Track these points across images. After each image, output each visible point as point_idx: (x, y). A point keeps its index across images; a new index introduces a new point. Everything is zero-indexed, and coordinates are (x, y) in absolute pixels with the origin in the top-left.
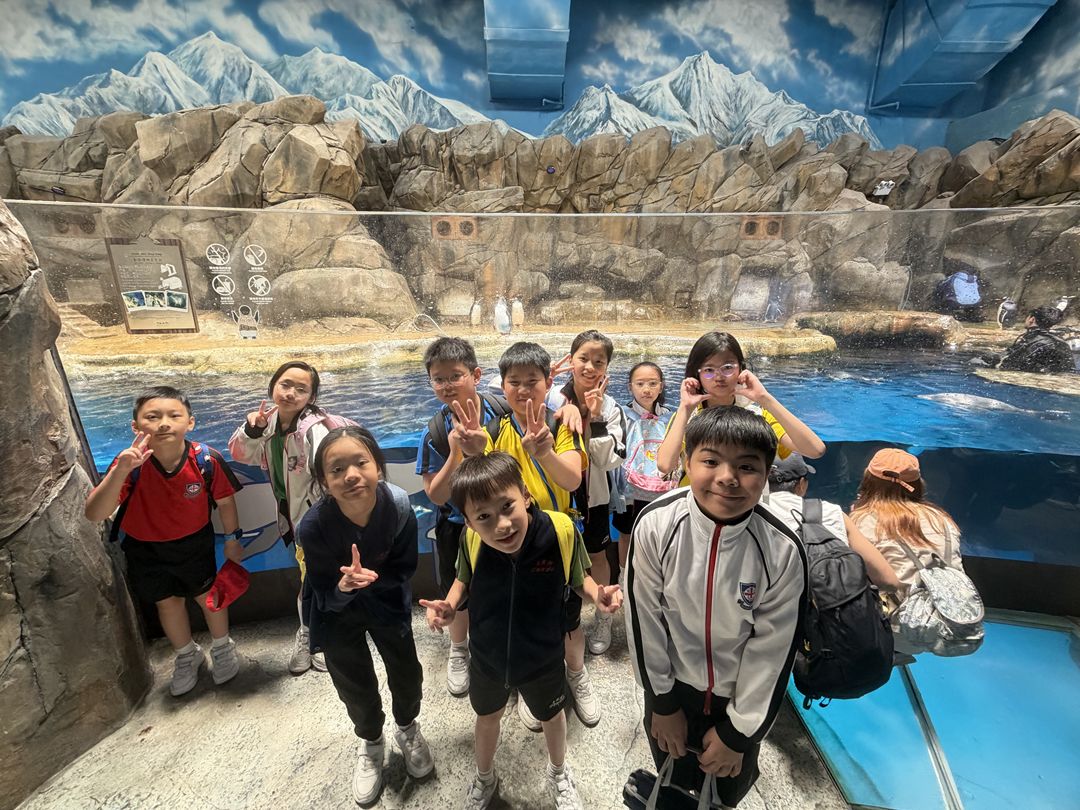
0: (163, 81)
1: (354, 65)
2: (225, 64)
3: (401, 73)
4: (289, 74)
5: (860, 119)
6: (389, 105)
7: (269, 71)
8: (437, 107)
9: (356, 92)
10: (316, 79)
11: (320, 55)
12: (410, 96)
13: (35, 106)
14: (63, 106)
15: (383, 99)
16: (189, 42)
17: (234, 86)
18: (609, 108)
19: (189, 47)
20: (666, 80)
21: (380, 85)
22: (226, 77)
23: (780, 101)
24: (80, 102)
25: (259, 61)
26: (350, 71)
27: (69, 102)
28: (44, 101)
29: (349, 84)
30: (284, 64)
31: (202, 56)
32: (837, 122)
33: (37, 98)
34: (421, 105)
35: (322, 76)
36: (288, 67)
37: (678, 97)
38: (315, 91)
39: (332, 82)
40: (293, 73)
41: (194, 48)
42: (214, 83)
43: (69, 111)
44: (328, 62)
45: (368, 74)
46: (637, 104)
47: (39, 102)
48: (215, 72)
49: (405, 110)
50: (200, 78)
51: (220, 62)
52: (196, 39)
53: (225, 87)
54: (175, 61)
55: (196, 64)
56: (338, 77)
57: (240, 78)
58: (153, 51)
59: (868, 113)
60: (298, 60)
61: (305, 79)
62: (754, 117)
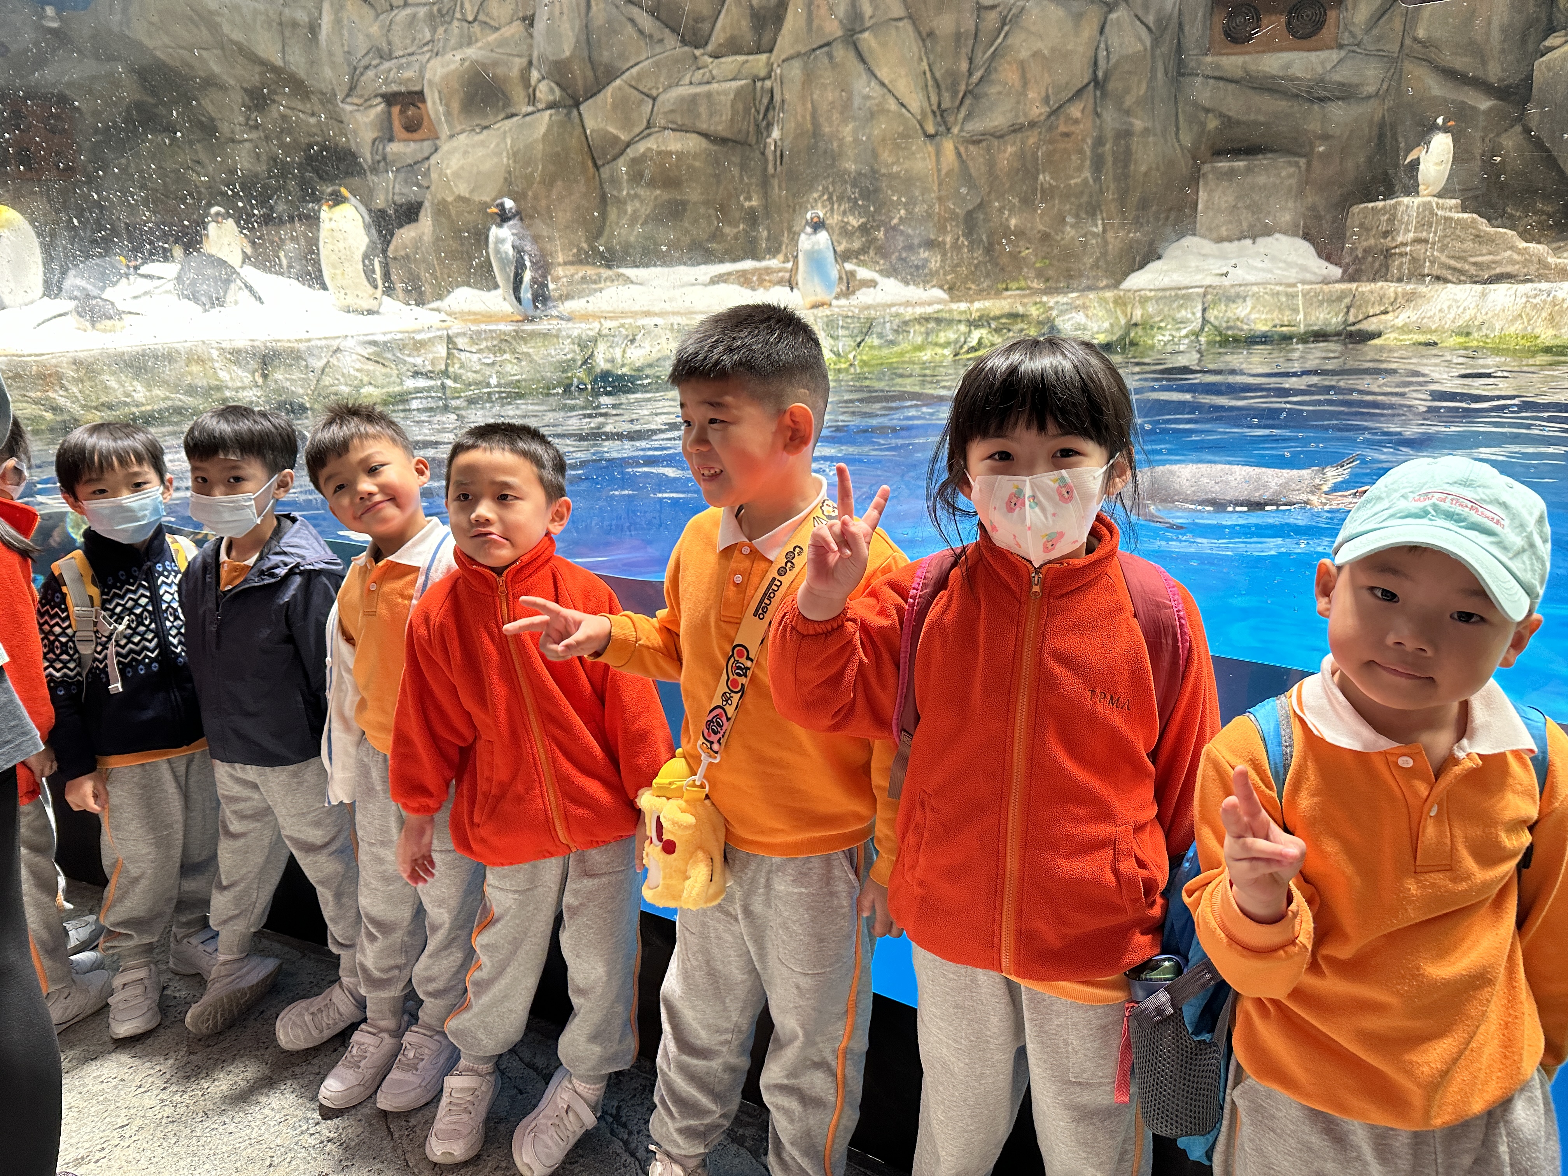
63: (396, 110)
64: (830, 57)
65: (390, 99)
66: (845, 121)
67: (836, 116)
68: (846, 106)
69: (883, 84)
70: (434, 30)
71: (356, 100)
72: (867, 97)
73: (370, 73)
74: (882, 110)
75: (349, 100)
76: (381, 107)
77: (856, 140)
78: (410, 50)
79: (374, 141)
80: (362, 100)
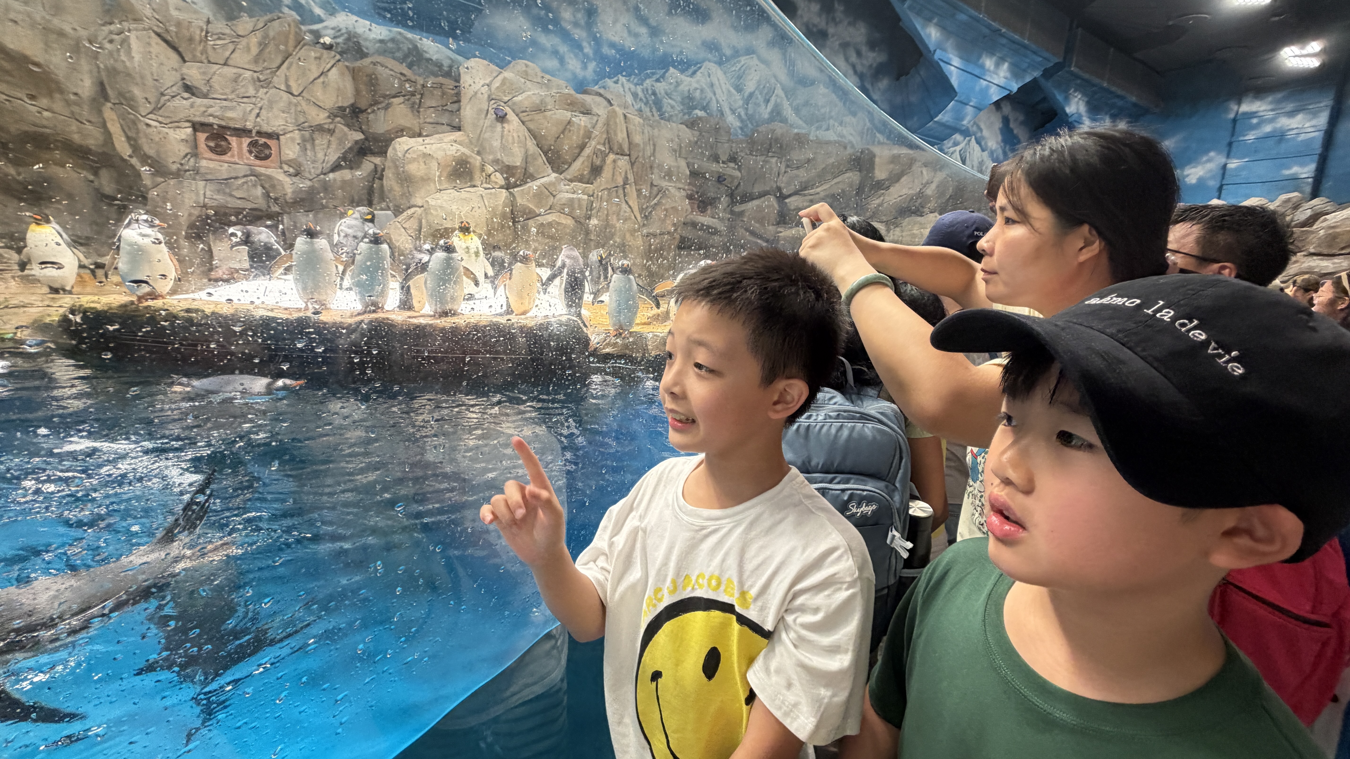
0: (712, 85)
2: (758, 81)
7: (785, 93)
13: (614, 83)
14: (630, 89)
17: (761, 99)
19: (738, 62)
20: (958, 148)
22: (757, 92)
25: (781, 84)
30: (794, 90)
31: (745, 71)
36: (797, 93)
41: (741, 64)
42: (746, 94)
43: (632, 94)
48: (750, 86)
50: (739, 89)
51: (755, 80)
52: (745, 58)
53: (753, 100)
54: (725, 73)
55: (739, 77)
57: (766, 94)
58: (710, 61)
63: (202, 136)
64: (617, 192)
65: (197, 127)
67: (614, 218)
68: (618, 214)
69: (630, 207)
70: (258, 91)
71: (160, 119)
72: (625, 212)
73: (177, 102)
74: (630, 219)
75: (150, 116)
76: (190, 130)
78: (229, 97)
79: (187, 155)
80: (168, 121)
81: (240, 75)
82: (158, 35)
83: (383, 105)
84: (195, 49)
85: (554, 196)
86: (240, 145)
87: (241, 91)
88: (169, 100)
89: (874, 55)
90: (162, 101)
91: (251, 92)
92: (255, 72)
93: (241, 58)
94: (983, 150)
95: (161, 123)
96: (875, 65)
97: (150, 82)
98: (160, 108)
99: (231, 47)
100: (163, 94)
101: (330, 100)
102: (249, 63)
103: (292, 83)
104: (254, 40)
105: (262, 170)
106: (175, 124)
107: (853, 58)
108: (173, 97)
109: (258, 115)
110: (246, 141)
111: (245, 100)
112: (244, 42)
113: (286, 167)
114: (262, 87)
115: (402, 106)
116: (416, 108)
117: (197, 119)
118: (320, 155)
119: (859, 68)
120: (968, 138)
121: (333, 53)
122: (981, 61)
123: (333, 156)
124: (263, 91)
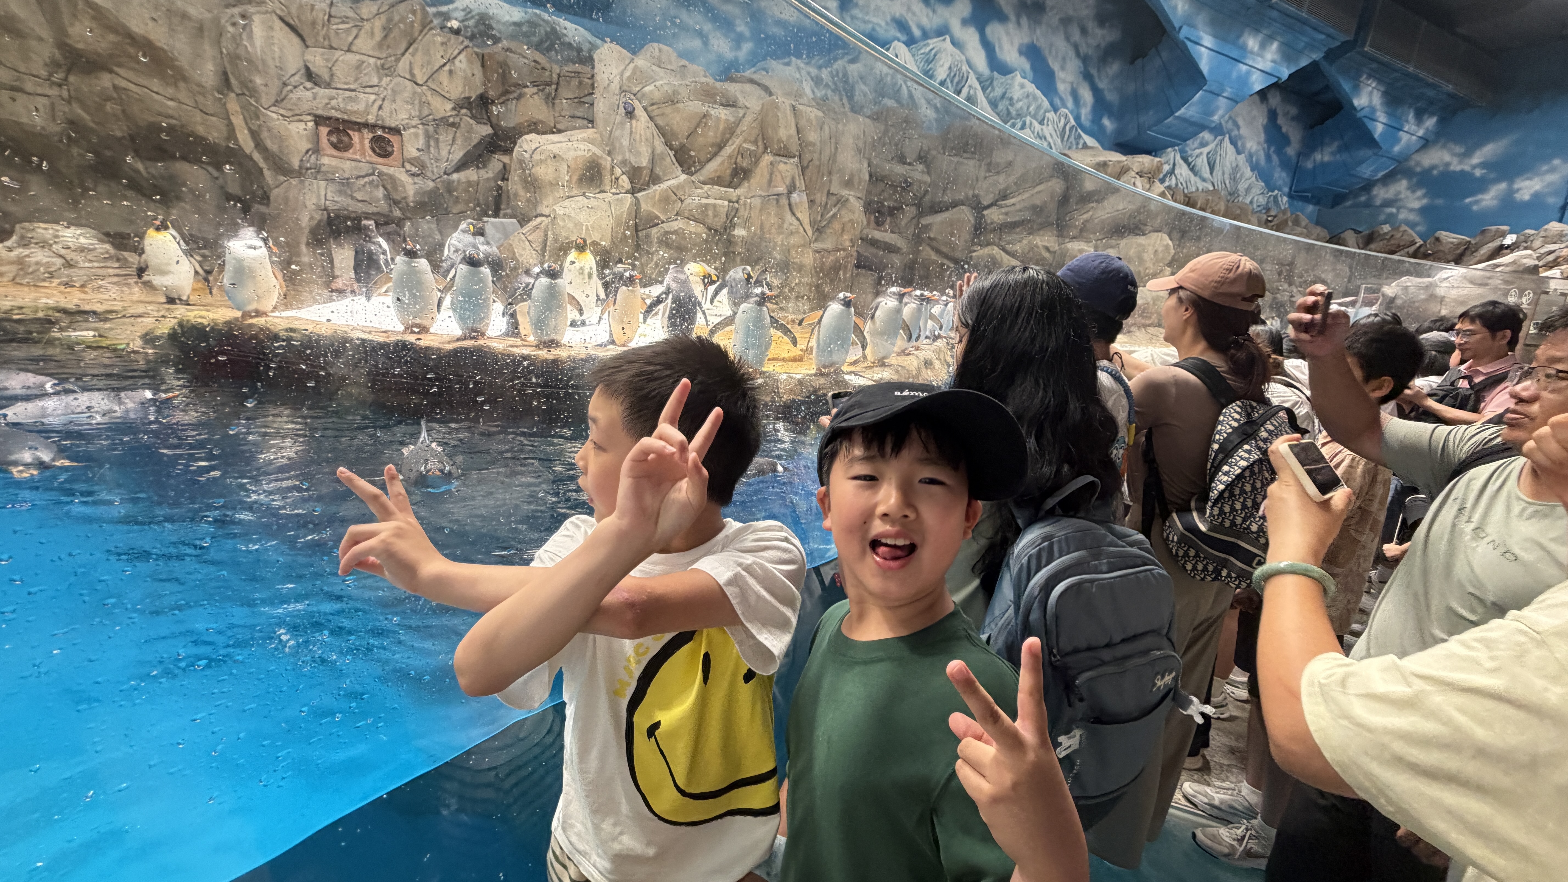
1: (1038, 93)
2: (950, 68)
3: (1066, 107)
4: (993, 89)
5: (1285, 199)
6: (1054, 133)
7: (980, 83)
8: (1081, 142)
9: (1034, 117)
10: (1011, 99)
11: (1019, 79)
12: (1068, 128)
13: (781, 66)
14: (809, 73)
15: (1050, 126)
16: (930, 41)
18: (1174, 165)
19: (928, 45)
20: (1205, 150)
21: (1051, 115)
22: (948, 81)
23: (1254, 179)
24: (825, 74)
25: (976, 72)
26: (1035, 98)
27: (814, 71)
28: (793, 64)
29: (1031, 109)
30: (992, 79)
31: (935, 55)
32: (1275, 197)
33: (786, 60)
34: (1072, 139)
35: (1015, 98)
36: (995, 83)
37: (1209, 164)
38: (1008, 109)
39: (1021, 104)
40: (997, 89)
41: (931, 47)
43: (812, 79)
44: (1022, 86)
45: (1046, 104)
46: (1189, 164)
47: (788, 64)
48: (941, 73)
49: (1062, 140)
51: (947, 66)
52: (935, 40)
54: (913, 56)
55: (929, 62)
56: (1026, 101)
57: (958, 83)
58: (899, 40)
59: (1290, 196)
60: (1002, 79)
61: (1003, 97)
62: (1242, 186)
63: (324, 130)
64: (778, 201)
65: (319, 120)
66: (779, 233)
67: (774, 230)
68: (780, 227)
69: (798, 219)
70: (380, 79)
71: (282, 111)
72: (791, 224)
73: (300, 93)
74: (798, 232)
75: (273, 109)
76: (311, 124)
77: (782, 244)
78: (352, 87)
79: (307, 152)
80: (290, 114)
81: (363, 62)
82: (282, 19)
83: (515, 95)
84: (318, 33)
85: (682, 201)
86: (362, 140)
87: (365, 80)
88: (291, 91)
89: (1105, 32)
90: (284, 93)
91: (375, 81)
92: (379, 58)
93: (364, 43)
94: (1239, 152)
95: (282, 115)
96: (1103, 45)
97: (273, 71)
98: (282, 100)
99: (355, 31)
100: (285, 84)
101: (456, 89)
102: (373, 49)
103: (416, 71)
104: (378, 23)
105: (385, 169)
106: (297, 116)
107: (1076, 36)
108: (295, 87)
109: (380, 108)
110: (368, 135)
111: (368, 90)
112: (367, 26)
113: (408, 166)
114: (387, 75)
115: (536, 97)
116: (551, 100)
117: (320, 112)
118: (444, 153)
119: (1083, 49)
120: (1219, 138)
121: (461, 38)
122: (1241, 40)
123: (458, 155)
124: (386, 80)
